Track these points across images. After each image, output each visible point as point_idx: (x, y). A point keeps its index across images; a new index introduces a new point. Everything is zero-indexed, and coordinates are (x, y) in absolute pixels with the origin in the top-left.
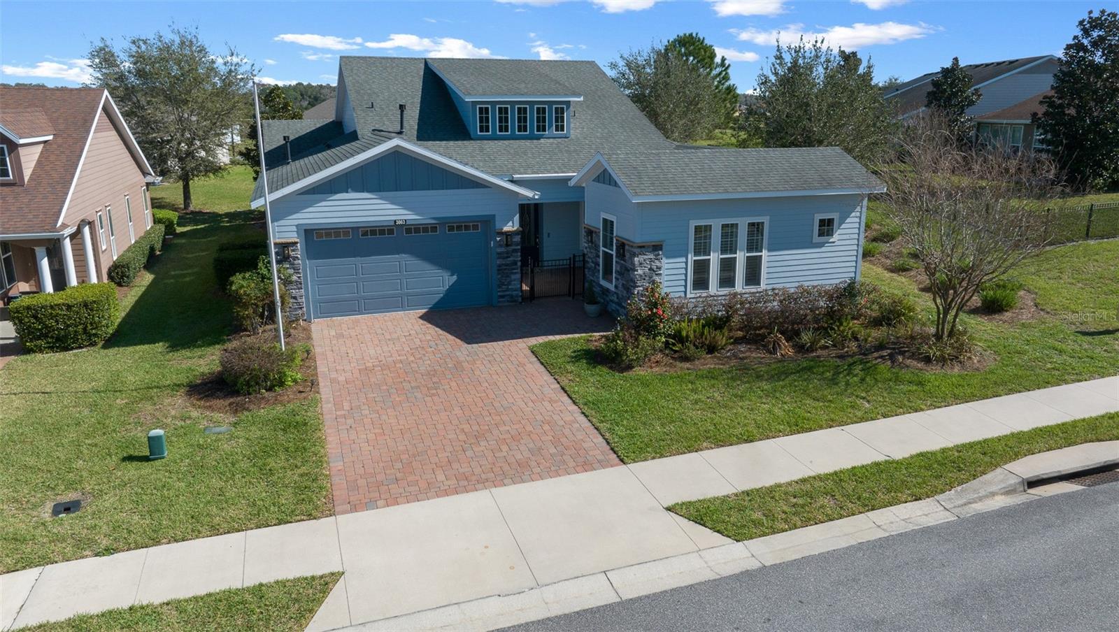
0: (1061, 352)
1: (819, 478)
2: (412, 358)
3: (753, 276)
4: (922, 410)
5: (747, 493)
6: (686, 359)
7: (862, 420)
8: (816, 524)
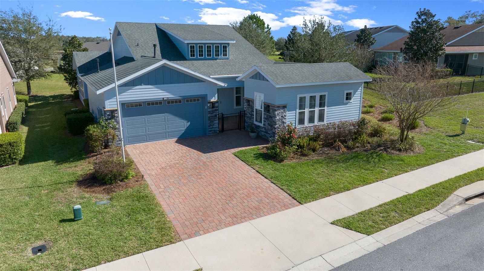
0: (445, 144)
1: (386, 204)
2: (182, 162)
3: (321, 118)
4: (408, 172)
5: (361, 213)
6: (305, 155)
7: (388, 177)
8: (395, 224)
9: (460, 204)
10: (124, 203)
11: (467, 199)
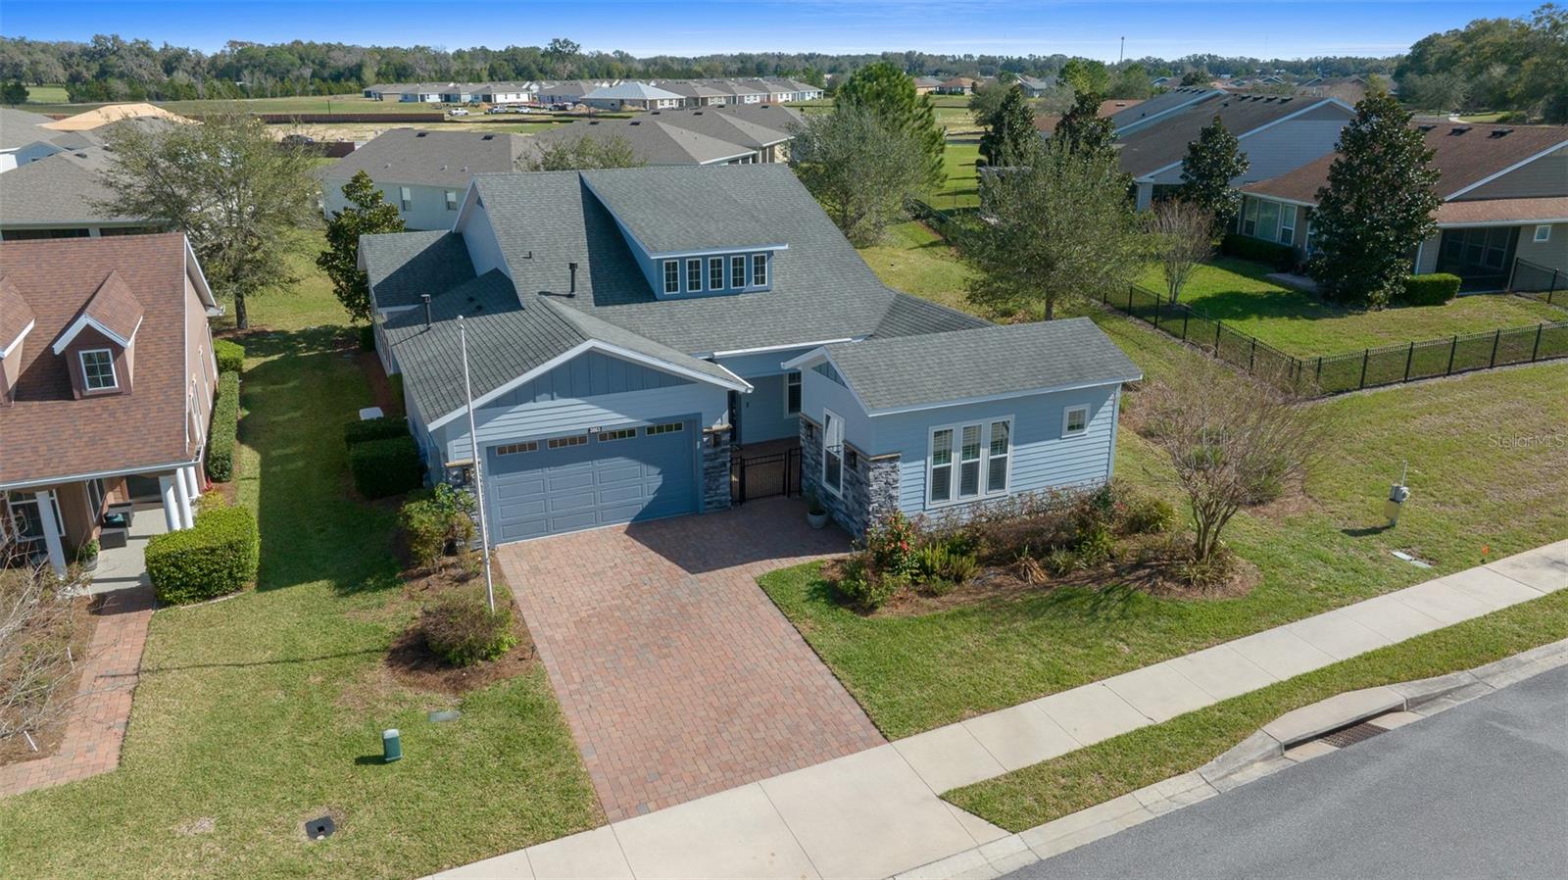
0: (1326, 562)
1: (1084, 751)
2: (628, 603)
3: (997, 479)
4: (1183, 654)
5: (1017, 774)
6: (932, 594)
7: (1124, 670)
8: (1086, 808)
9: (1268, 758)
10: (491, 721)
11: (1289, 747)
